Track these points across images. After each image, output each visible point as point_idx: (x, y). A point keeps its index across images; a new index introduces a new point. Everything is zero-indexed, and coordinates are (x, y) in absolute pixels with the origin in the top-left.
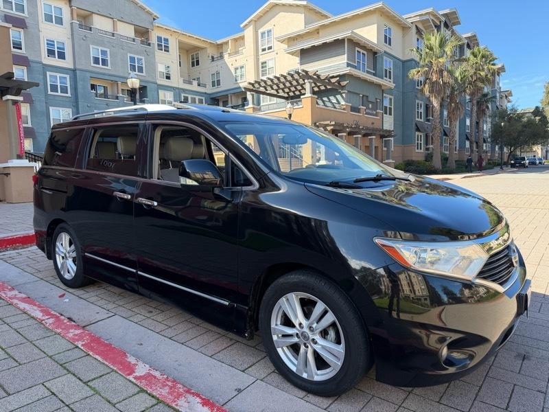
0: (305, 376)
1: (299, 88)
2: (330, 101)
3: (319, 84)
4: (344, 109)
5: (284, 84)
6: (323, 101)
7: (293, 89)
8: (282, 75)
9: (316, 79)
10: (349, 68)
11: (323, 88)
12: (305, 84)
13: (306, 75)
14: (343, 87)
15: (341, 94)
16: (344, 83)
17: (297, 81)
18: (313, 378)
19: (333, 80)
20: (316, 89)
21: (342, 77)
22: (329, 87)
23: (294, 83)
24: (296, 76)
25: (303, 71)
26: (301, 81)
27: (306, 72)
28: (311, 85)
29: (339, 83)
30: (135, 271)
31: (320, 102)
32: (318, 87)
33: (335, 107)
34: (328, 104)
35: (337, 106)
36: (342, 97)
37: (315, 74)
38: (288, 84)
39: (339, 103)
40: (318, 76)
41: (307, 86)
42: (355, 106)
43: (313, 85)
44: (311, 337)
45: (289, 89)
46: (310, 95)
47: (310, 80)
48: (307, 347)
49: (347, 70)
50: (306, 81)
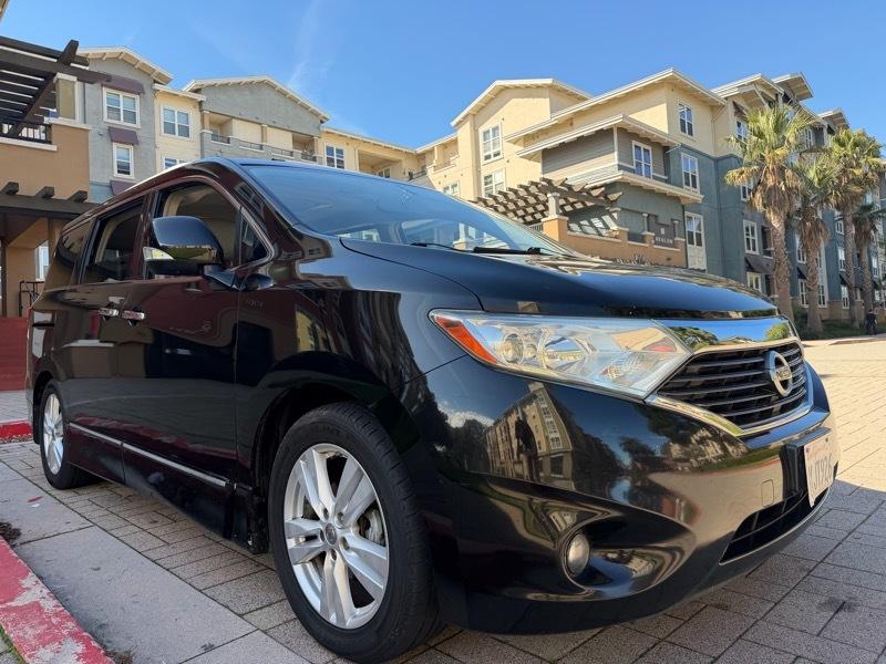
0: (333, 619)
1: (540, 207)
2: (592, 225)
3: (571, 200)
4: (616, 237)
5: (515, 204)
6: (580, 226)
7: (530, 210)
8: (511, 190)
9: (567, 191)
10: (621, 172)
11: (579, 206)
12: (547, 201)
13: (549, 186)
14: (613, 203)
15: (610, 214)
16: (613, 197)
17: (536, 197)
18: (345, 622)
19: (595, 193)
20: (568, 208)
21: (610, 187)
22: (589, 204)
23: (532, 200)
24: (533, 189)
25: (544, 180)
26: (542, 197)
27: (549, 182)
28: (557, 203)
29: (606, 197)
30: (119, 442)
31: (574, 226)
32: (572, 204)
33: (600, 235)
34: (590, 230)
35: (604, 232)
36: (612, 218)
37: (563, 184)
38: (521, 203)
39: (607, 227)
40: (570, 187)
41: (552, 204)
42: (635, 230)
43: (562, 202)
44: (339, 533)
45: (525, 211)
46: (556, 216)
47: (555, 194)
48: (335, 557)
49: (617, 175)
50: (549, 195)
